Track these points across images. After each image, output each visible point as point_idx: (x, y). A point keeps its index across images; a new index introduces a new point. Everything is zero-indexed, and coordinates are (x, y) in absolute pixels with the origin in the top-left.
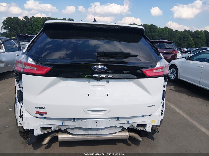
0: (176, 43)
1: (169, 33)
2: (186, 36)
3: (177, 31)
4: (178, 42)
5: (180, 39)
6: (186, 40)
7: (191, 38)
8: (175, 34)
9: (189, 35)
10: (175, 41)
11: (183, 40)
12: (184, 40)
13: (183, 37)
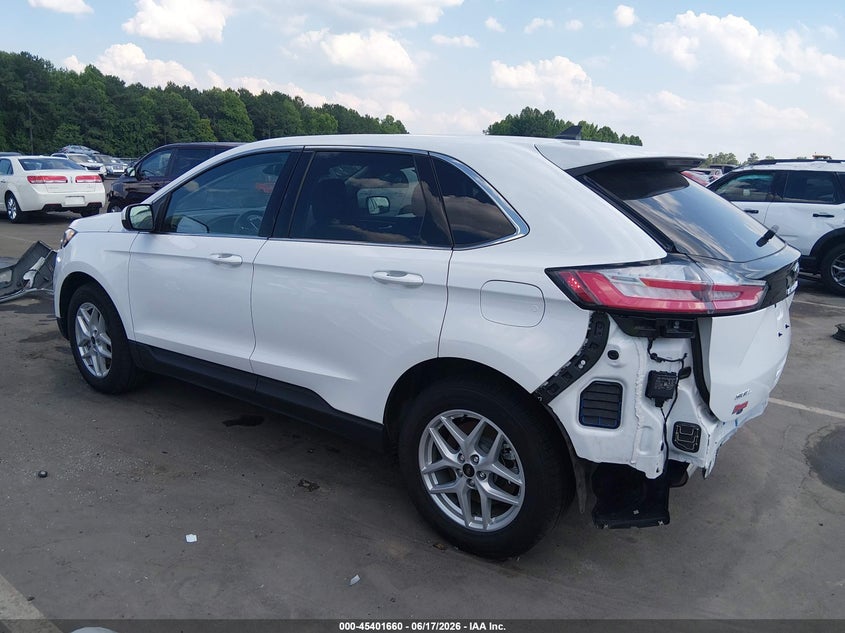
0: (150, 137)
1: (107, 94)
2: (182, 111)
3: (138, 89)
4: (154, 132)
5: (160, 120)
6: (181, 125)
7: (201, 118)
8: (138, 100)
9: (190, 107)
10: (141, 127)
11: (171, 125)
12: (177, 126)
13: (171, 113)
